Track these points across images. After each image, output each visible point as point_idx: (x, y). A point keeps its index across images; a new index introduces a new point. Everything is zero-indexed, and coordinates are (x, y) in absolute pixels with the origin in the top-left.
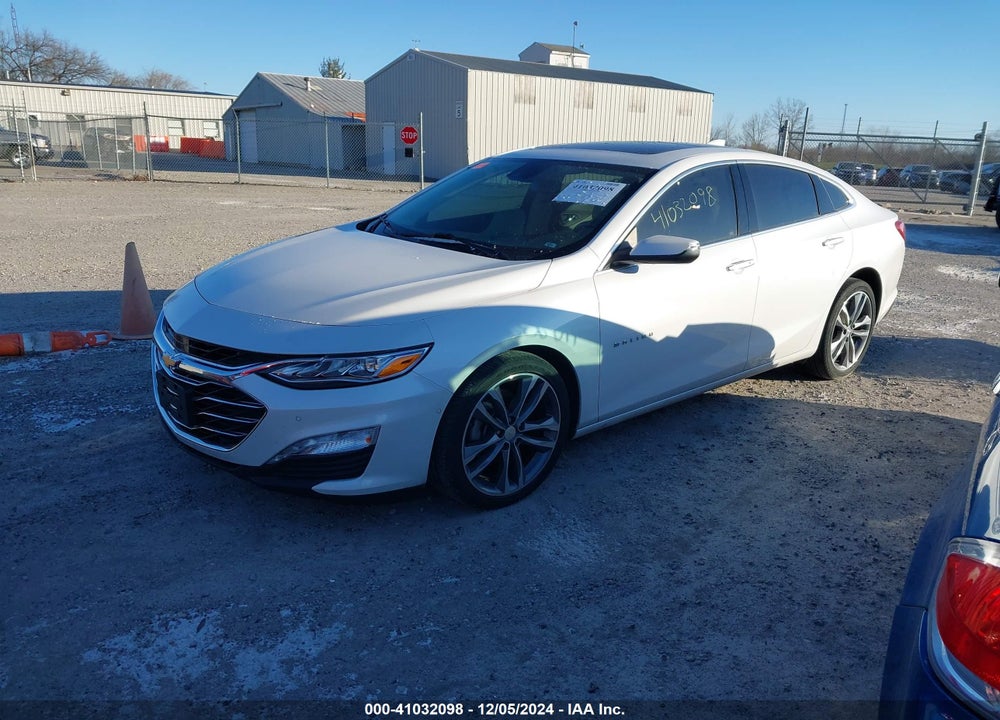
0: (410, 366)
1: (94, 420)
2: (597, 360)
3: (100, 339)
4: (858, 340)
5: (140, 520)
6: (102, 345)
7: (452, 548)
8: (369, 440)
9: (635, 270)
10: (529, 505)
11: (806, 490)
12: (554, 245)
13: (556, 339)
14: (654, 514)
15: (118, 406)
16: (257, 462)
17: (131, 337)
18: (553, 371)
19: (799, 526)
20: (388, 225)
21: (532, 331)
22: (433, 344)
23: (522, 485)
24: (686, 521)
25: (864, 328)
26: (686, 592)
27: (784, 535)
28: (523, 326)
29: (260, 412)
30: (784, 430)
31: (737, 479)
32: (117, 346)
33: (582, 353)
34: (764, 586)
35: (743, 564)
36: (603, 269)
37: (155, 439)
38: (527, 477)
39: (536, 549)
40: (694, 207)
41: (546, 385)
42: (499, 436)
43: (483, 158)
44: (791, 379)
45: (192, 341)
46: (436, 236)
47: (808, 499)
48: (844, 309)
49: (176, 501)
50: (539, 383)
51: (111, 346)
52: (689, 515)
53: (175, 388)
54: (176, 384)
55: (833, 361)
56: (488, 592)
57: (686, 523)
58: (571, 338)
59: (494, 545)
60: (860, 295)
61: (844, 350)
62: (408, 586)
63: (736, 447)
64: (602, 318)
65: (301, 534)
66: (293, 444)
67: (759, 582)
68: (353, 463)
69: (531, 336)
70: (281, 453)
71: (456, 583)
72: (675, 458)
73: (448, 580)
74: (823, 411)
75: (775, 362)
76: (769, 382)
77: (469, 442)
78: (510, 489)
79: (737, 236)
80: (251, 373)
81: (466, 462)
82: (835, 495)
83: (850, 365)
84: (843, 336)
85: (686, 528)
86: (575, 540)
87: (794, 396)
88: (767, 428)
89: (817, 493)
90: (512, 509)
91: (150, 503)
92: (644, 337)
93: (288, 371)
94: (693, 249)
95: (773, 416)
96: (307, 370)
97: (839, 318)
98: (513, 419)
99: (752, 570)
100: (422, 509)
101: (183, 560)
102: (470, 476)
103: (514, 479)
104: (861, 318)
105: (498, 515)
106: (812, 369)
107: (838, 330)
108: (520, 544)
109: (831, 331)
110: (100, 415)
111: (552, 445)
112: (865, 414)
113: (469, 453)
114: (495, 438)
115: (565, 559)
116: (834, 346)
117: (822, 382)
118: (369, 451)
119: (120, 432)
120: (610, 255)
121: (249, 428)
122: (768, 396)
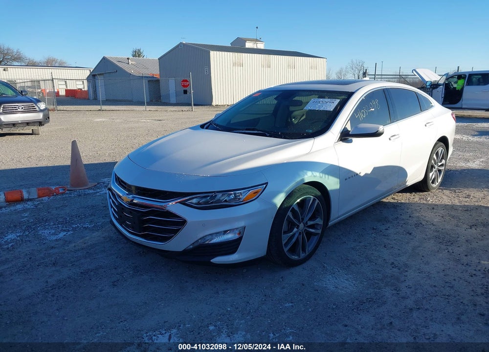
0: (257, 195)
1: (72, 232)
2: (337, 187)
3: (61, 191)
4: (440, 171)
5: (116, 283)
6: (62, 193)
7: (283, 288)
8: (240, 233)
9: (351, 141)
10: (311, 263)
11: (443, 247)
12: (311, 131)
13: (320, 177)
14: (376, 264)
15: (82, 224)
16: (180, 248)
17: (76, 189)
18: (319, 193)
19: (448, 265)
20: (217, 125)
21: (309, 173)
22: (267, 183)
23: (307, 254)
24: (393, 266)
25: (442, 165)
26: (410, 303)
27: (443, 270)
28: (305, 171)
29: (183, 222)
30: (418, 217)
31: (408, 243)
32: (70, 194)
33: (332, 184)
34: (447, 297)
35: (431, 286)
36: (337, 142)
37: (108, 240)
38: (309, 248)
39: (325, 285)
40: (372, 109)
41: (317, 201)
42: (297, 228)
43: (256, 91)
44: (411, 192)
45: (138, 188)
46: (247, 130)
47: (447, 251)
48: (435, 157)
49: (131, 272)
50: (314, 200)
51: (67, 194)
52: (393, 263)
53: (130, 213)
54: (131, 212)
55: (431, 182)
56: (310, 310)
57: (393, 267)
58: (327, 176)
59: (303, 285)
60: (440, 150)
61: (435, 177)
62: (268, 309)
63: (400, 227)
64: (340, 166)
65: (203, 285)
66: (200, 239)
67: (443, 295)
68: (231, 247)
69: (310, 176)
70: (193, 243)
71: (292, 306)
72: (373, 235)
73: (287, 305)
74: (433, 207)
75: (407, 184)
76: (401, 194)
77: (285, 233)
78: (303, 255)
79: (390, 123)
80: (176, 203)
81: (284, 242)
82: (458, 248)
83: (437, 184)
84: (434, 169)
85: (394, 270)
86: (342, 280)
87: (415, 200)
88: (410, 217)
89: (450, 248)
90: (304, 265)
91: (117, 274)
92: (357, 174)
93: (194, 201)
94: (381, 130)
95: (410, 210)
96: (203, 200)
97: (433, 161)
98: (303, 219)
99: (436, 289)
100: (259, 269)
101: (146, 303)
102: (286, 250)
103: (304, 250)
104: (441, 161)
105: (298, 269)
106: (422, 186)
107: (433, 167)
108: (316, 284)
109: (430, 168)
110: (74, 229)
111: (319, 231)
112: (453, 207)
113: (285, 238)
114: (295, 230)
115: (341, 290)
116: (431, 174)
117: (426, 193)
118: (240, 239)
119: (87, 238)
120: (340, 135)
121: (176, 232)
122: (403, 201)
